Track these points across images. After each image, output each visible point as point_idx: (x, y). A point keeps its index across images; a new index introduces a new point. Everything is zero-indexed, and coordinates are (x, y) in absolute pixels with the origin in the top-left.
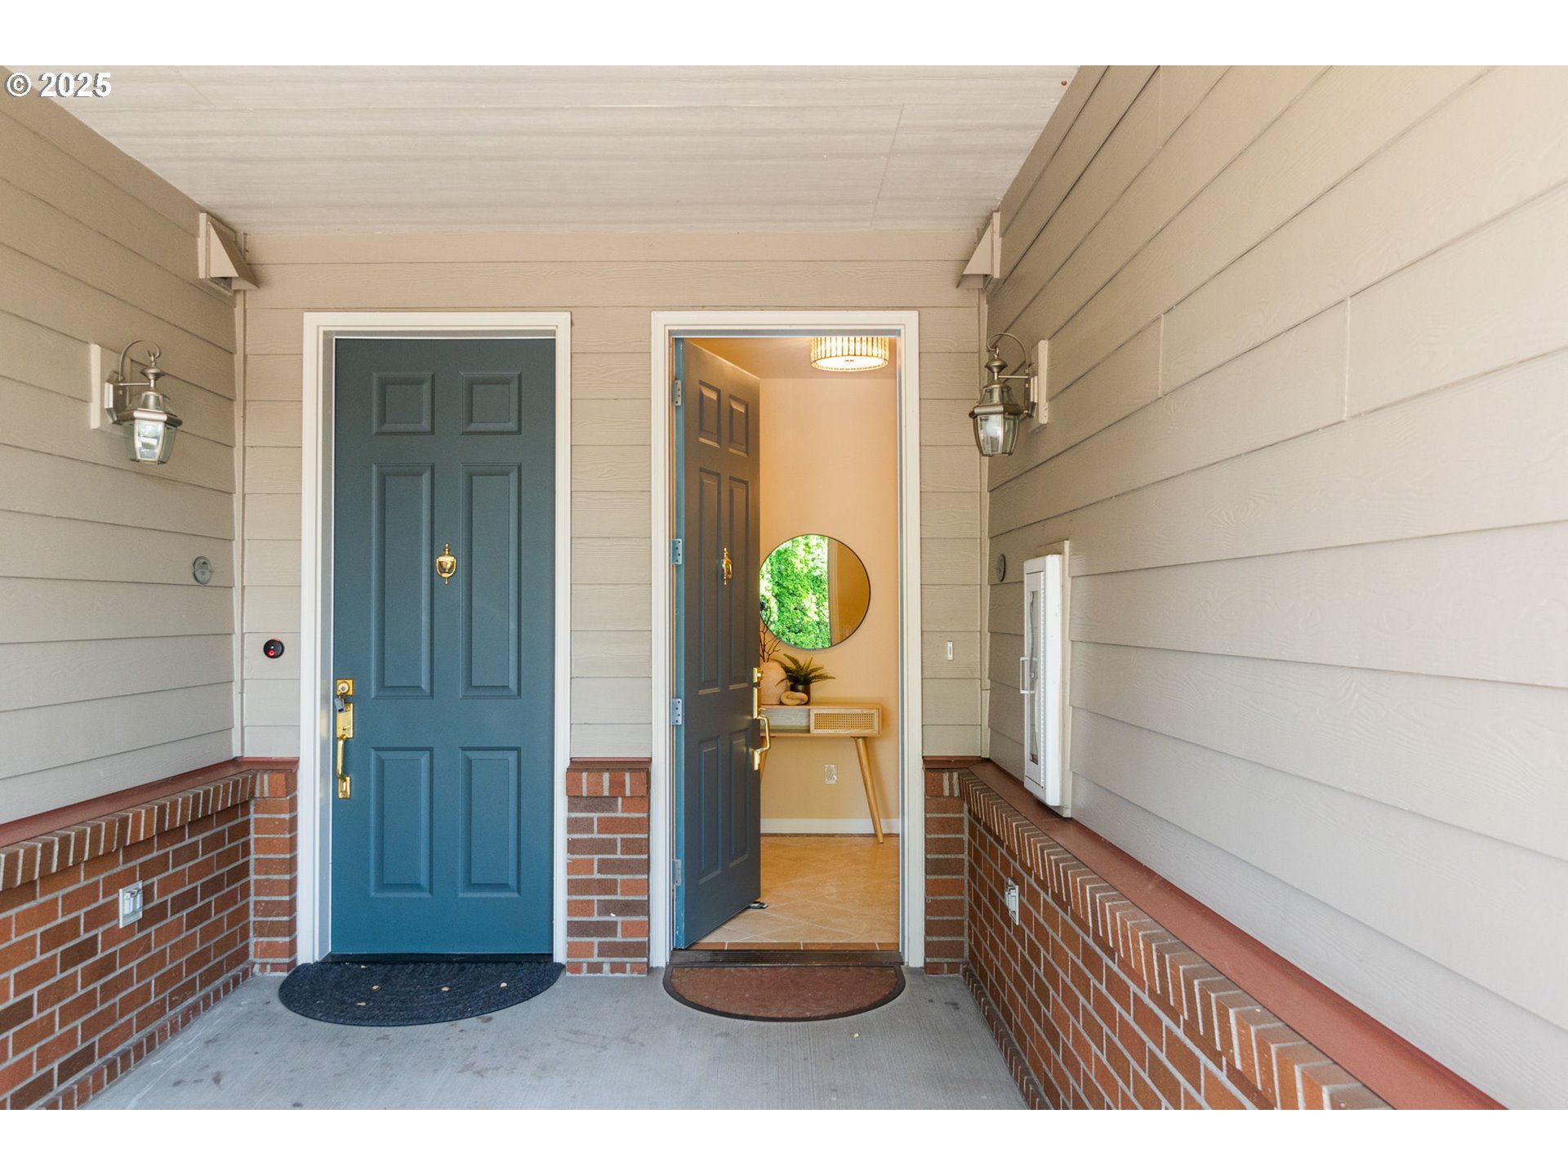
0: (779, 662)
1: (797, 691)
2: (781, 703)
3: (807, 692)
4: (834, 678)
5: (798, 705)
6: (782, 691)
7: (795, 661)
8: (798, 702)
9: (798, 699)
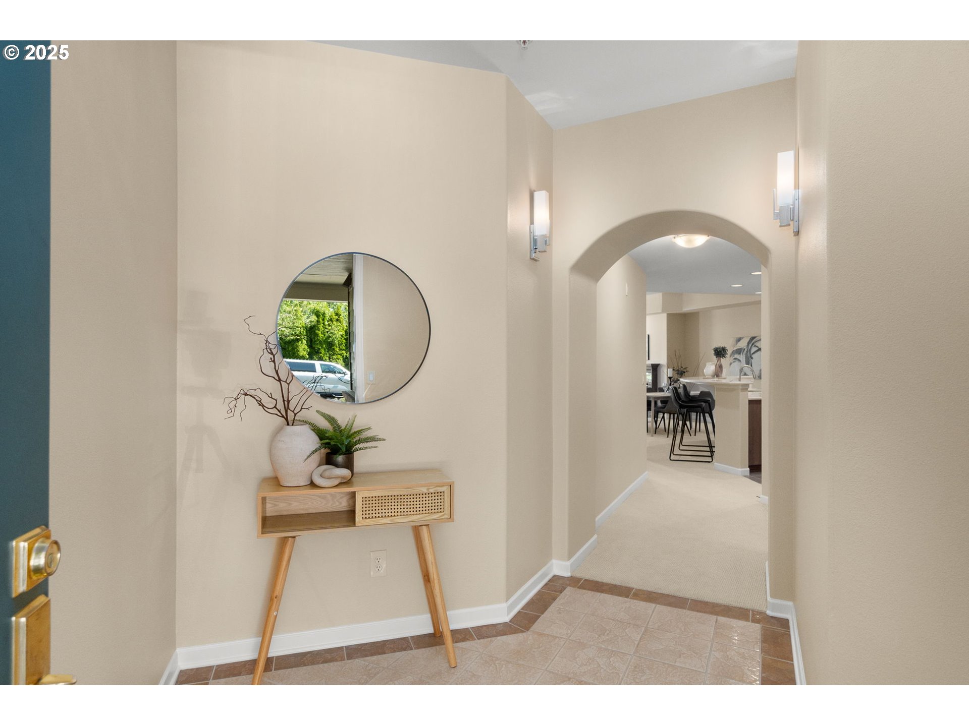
0: (310, 424)
1: (337, 465)
2: (312, 485)
3: (349, 465)
4: (384, 440)
5: (336, 486)
6: (315, 465)
7: (331, 420)
8: (337, 482)
9: (336, 478)
